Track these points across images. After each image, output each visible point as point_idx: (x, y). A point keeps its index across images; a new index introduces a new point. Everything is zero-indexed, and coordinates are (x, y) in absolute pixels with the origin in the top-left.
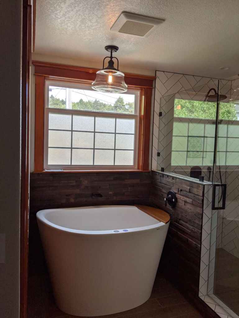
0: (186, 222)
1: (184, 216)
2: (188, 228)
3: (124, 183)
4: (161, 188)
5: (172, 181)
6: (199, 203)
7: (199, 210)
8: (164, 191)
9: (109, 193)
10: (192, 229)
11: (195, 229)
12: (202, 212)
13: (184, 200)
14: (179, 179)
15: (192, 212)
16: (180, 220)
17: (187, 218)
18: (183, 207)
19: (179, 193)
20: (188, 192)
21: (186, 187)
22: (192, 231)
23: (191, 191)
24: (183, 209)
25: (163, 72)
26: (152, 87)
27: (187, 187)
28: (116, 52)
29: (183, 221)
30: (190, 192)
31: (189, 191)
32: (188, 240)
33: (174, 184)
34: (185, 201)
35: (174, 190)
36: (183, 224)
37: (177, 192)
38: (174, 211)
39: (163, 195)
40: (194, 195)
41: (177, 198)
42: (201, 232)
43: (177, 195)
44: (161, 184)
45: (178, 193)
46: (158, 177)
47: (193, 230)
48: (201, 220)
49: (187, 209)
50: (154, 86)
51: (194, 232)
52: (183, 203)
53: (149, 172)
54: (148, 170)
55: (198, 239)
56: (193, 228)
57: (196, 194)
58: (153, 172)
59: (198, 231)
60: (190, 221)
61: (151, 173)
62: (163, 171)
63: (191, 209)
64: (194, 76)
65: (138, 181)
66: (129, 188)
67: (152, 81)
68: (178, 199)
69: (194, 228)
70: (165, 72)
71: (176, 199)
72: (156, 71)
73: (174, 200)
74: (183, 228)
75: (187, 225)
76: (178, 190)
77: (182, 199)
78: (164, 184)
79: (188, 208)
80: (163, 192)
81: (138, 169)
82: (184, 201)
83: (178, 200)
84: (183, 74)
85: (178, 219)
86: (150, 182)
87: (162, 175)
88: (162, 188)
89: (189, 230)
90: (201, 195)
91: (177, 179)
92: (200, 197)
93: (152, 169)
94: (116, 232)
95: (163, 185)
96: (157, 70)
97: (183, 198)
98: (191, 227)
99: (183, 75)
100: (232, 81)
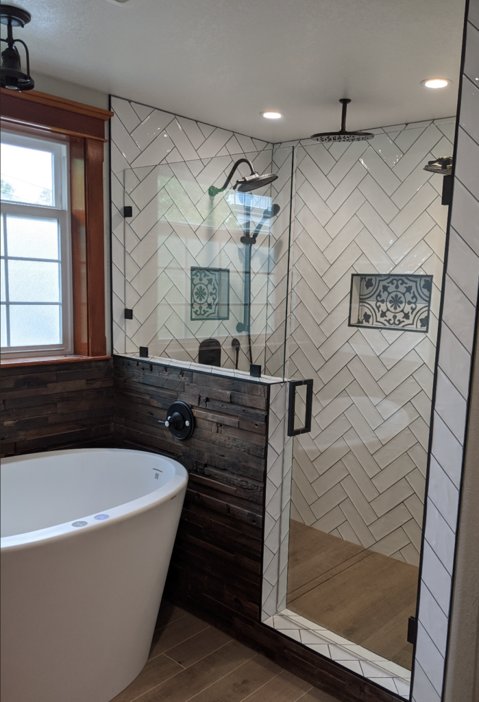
0: (225, 470)
1: (217, 456)
2: (229, 482)
3: (45, 393)
4: (147, 398)
5: (179, 380)
6: (256, 425)
7: (256, 440)
8: (155, 403)
9: (6, 423)
10: (241, 483)
11: (247, 482)
12: (264, 444)
13: (215, 421)
14: (199, 374)
15: (237, 447)
16: (206, 465)
17: (225, 461)
18: (215, 437)
19: (201, 406)
20: (228, 403)
21: (220, 391)
22: (241, 487)
23: (235, 400)
24: (214, 442)
25: (127, 102)
26: (104, 138)
27: (224, 392)
28: (23, 26)
29: (215, 467)
30: (231, 403)
31: (229, 401)
32: (229, 509)
33: (186, 387)
34: (217, 423)
35: (186, 399)
36: (215, 475)
37: (197, 405)
38: (188, 448)
39: (152, 414)
40: (244, 408)
41: (195, 418)
42: (263, 486)
43: (196, 412)
44: (146, 387)
45: (198, 407)
46: (136, 371)
47: (244, 483)
48: (264, 461)
49: (225, 441)
50: (106, 137)
51: (245, 489)
52: (214, 428)
53: (107, 360)
54: (105, 354)
55: (256, 503)
56: (242, 481)
57: (247, 405)
58: (117, 358)
59: (255, 486)
60: (234, 465)
61: (112, 361)
62: (147, 356)
63: (235, 439)
64: (198, 123)
65: (80, 384)
66: (59, 405)
67: (103, 121)
68: (198, 419)
69: (244, 479)
70: (132, 103)
71: (193, 420)
72: (110, 96)
73: (187, 423)
74: (215, 483)
75: (226, 474)
76: (197, 399)
77: (209, 419)
78: (156, 387)
79: (229, 439)
80: (154, 407)
81: (76, 353)
82: (215, 424)
83: (200, 422)
84: (175, 114)
85: (201, 464)
86: (111, 385)
87: (148, 366)
88: (151, 398)
89: (234, 485)
90: (263, 406)
91: (195, 374)
92: (258, 412)
93: (115, 353)
94: (78, 526)
95: (154, 389)
96: (112, 93)
97: (213, 417)
98: (238, 480)
99: (173, 116)
100: (274, 144)
